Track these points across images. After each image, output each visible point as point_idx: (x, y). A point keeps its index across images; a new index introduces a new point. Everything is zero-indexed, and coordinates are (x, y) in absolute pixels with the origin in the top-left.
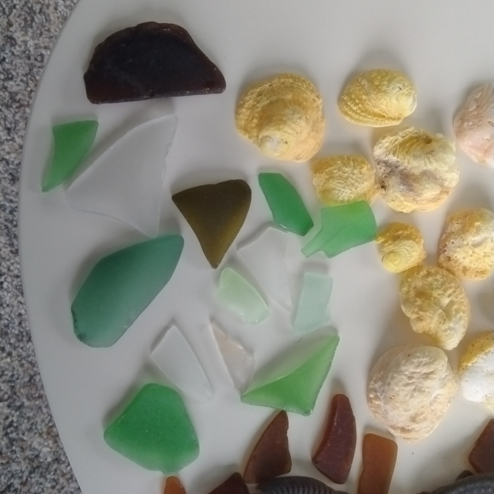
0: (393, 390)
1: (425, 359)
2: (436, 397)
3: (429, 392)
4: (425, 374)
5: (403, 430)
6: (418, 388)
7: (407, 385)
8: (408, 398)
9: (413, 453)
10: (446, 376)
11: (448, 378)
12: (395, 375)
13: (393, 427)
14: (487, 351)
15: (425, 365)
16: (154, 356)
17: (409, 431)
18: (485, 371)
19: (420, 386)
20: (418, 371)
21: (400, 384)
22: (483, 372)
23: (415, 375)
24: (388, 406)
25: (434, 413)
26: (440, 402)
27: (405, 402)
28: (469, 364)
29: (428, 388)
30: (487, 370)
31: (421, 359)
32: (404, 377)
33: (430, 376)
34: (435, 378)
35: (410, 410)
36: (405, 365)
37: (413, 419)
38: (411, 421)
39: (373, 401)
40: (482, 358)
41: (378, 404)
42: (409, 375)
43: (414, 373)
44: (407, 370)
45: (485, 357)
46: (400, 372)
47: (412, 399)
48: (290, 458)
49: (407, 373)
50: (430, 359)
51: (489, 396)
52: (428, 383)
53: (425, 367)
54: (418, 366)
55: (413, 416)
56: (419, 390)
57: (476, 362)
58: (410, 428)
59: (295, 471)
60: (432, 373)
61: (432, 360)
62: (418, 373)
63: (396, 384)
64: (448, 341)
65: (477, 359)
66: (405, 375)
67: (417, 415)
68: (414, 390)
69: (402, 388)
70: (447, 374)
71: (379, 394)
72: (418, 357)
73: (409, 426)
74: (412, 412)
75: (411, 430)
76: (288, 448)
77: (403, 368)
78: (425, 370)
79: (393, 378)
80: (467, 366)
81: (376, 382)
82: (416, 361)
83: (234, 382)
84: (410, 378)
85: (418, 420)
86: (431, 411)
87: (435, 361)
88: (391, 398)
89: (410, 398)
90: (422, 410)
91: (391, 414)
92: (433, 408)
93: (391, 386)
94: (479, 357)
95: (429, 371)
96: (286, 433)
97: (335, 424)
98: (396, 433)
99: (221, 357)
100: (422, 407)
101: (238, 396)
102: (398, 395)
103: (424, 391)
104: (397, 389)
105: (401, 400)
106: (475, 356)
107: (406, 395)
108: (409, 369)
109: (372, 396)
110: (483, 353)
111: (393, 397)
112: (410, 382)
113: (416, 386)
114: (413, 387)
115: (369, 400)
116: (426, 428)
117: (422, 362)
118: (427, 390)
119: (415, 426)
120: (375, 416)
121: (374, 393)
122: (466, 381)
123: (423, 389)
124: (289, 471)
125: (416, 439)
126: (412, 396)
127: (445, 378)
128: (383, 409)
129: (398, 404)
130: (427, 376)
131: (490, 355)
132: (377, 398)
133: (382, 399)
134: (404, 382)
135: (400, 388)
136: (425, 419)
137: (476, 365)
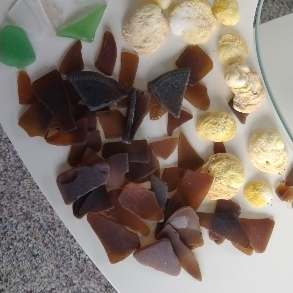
0: (133, 25)
1: (148, 9)
2: (156, 29)
3: (150, 25)
4: (148, 16)
5: (140, 47)
6: (145, 23)
7: (140, 22)
8: (140, 29)
9: (147, 62)
10: (160, 18)
11: (161, 19)
12: (134, 18)
13: (135, 47)
14: (181, 6)
15: (148, 11)
16: (10, 14)
17: (143, 48)
18: (181, 16)
19: (146, 22)
20: (145, 15)
21: (136, 22)
22: (180, 16)
23: (143, 17)
24: (131, 35)
25: (155, 38)
26: (158, 32)
27: (139, 31)
28: (173, 14)
29: (150, 23)
30: (182, 16)
31: (146, 9)
32: (138, 18)
33: (151, 16)
34: (153, 18)
35: (142, 36)
36: (138, 12)
37: (145, 41)
38: (143, 42)
39: (125, 34)
40: (179, 9)
41: (127, 35)
42: (141, 17)
43: (143, 16)
44: (139, 15)
45: (180, 8)
46: (136, 16)
47: (143, 29)
48: (83, 63)
49: (139, 16)
50: (151, 8)
51: (185, 31)
52: (150, 20)
53: (148, 12)
54: (145, 12)
55: (144, 40)
56: (146, 24)
57: (176, 12)
58: (143, 46)
59: (86, 69)
60: (152, 15)
61: (152, 9)
62: (145, 16)
63: (134, 22)
64: (162, 3)
65: (177, 10)
66: (139, 17)
67: (146, 39)
68: (144, 24)
69: (137, 24)
70: (160, 17)
71: (127, 31)
72: (145, 8)
73: (143, 45)
74: (144, 37)
75: (144, 47)
76: (82, 58)
77: (138, 14)
78: (148, 14)
79: (133, 19)
80: (172, 15)
81: (126, 25)
82: (144, 10)
83: (53, 26)
84: (141, 18)
85: (147, 42)
86: (153, 37)
87: (153, 9)
88: (132, 30)
89: (142, 29)
90: (149, 36)
91: (133, 39)
92: (155, 35)
93: (132, 24)
94: (177, 9)
95: (150, 14)
96: (81, 51)
97: (105, 45)
98: (137, 50)
99: (45, 15)
100: (149, 34)
101: (55, 34)
102: (136, 27)
103: (148, 25)
104: (135, 24)
105: (137, 30)
106: (176, 9)
107: (140, 27)
108: (140, 14)
109: (124, 32)
110: (179, 7)
111: (133, 29)
112: (141, 20)
113: (144, 22)
114: (143, 23)
115: (123, 35)
116: (152, 46)
117: (146, 10)
118: (150, 24)
119: (146, 45)
120: (127, 43)
121: (125, 30)
122: (172, 22)
123: (148, 24)
124: (83, 69)
125: (148, 53)
126: (143, 28)
127: (159, 18)
128: (130, 38)
129: (135, 33)
130: (149, 17)
131: (182, 7)
132: (126, 32)
133: (128, 32)
134: (138, 21)
135: (136, 24)
136: (151, 41)
137: (176, 13)
